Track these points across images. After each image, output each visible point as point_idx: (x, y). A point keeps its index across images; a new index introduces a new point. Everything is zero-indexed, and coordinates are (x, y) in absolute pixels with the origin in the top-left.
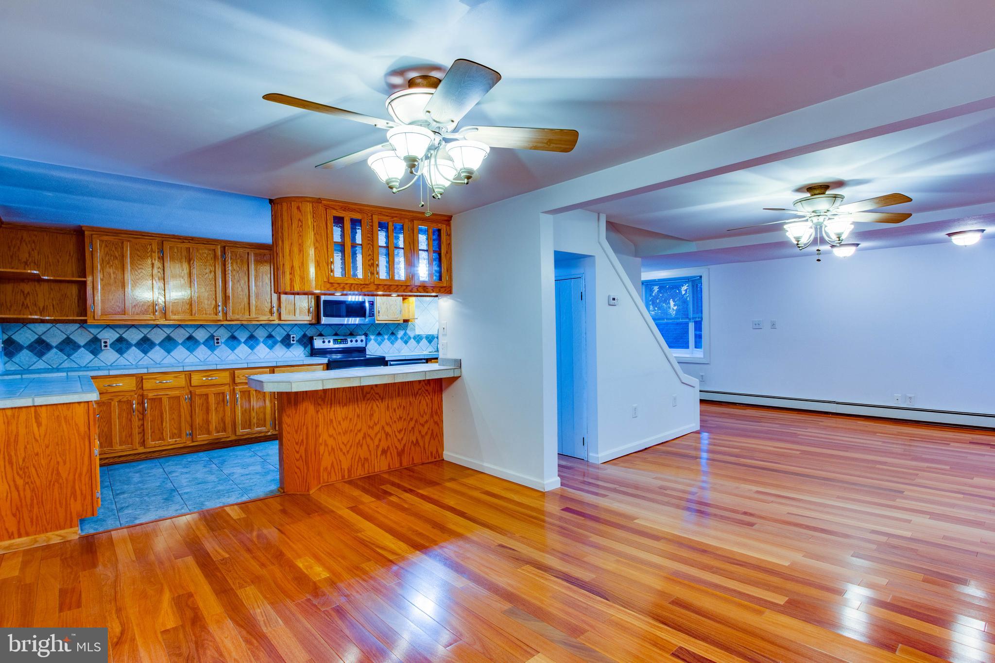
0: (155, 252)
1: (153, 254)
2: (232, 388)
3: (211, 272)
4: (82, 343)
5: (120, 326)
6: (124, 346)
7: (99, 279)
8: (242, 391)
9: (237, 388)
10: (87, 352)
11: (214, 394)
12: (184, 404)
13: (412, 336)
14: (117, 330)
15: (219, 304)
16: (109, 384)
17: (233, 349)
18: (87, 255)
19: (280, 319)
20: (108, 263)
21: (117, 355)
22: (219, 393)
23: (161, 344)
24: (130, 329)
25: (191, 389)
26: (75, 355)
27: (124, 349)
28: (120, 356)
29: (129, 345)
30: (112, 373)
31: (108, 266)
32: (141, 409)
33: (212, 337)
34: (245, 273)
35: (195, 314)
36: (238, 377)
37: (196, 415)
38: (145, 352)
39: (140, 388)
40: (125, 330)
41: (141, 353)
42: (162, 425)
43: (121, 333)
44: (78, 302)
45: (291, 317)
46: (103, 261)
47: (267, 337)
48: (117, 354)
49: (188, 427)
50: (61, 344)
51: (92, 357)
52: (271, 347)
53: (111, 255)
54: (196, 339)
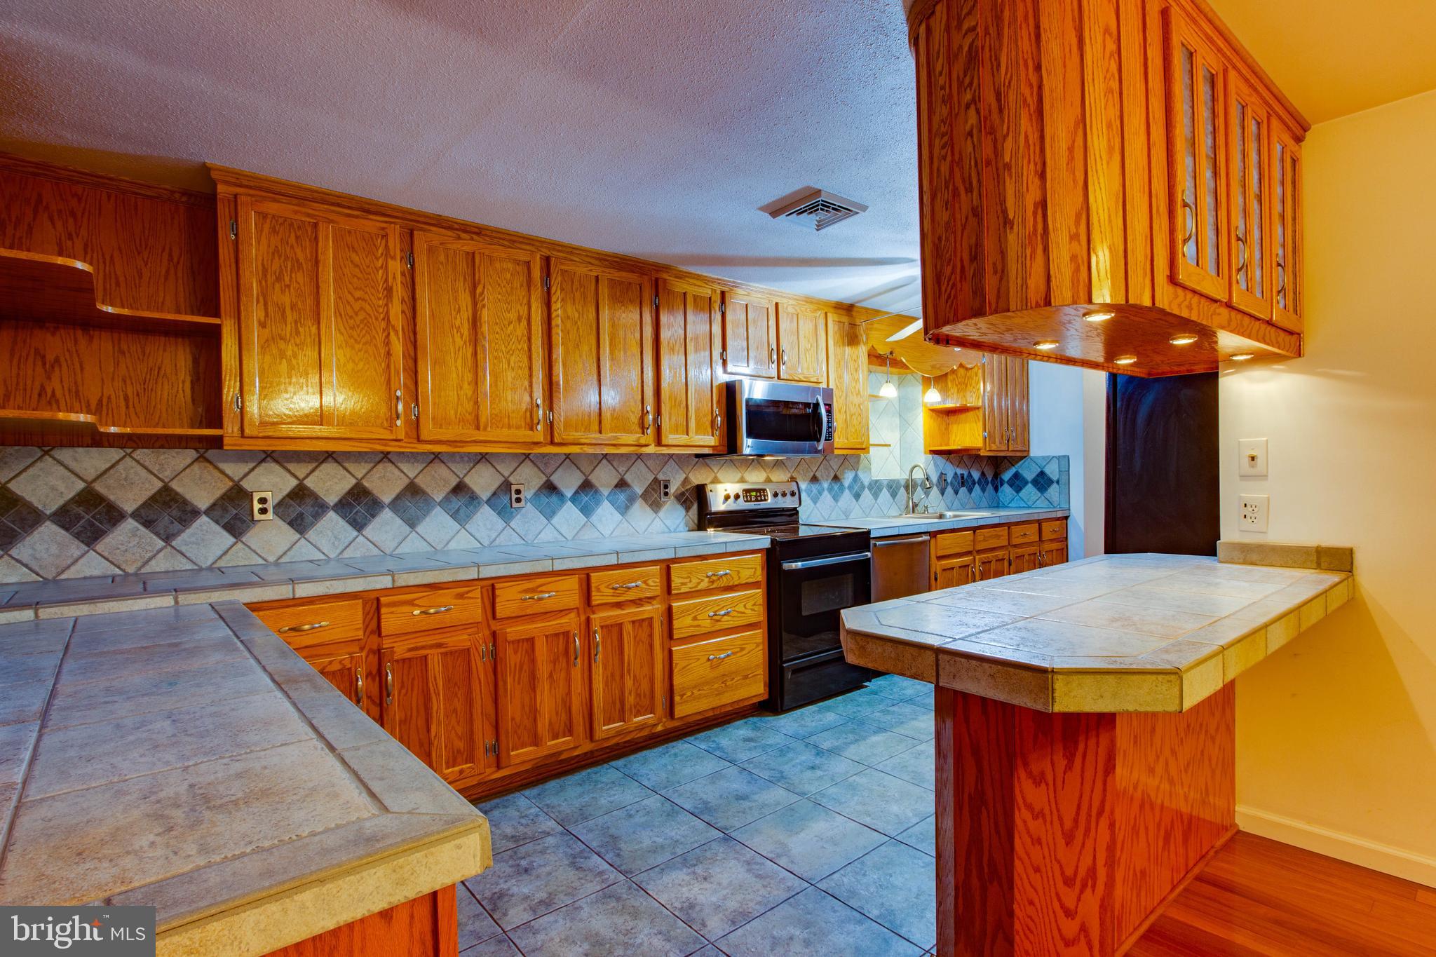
0: (393, 258)
1: (390, 262)
2: (583, 618)
3: (519, 319)
4: (203, 505)
5: (298, 457)
6: (307, 509)
7: (255, 323)
8: (607, 626)
9: (598, 617)
10: (217, 528)
11: (547, 636)
12: (480, 666)
13: (866, 483)
14: (291, 466)
15: (539, 402)
16: (293, 624)
17: (549, 515)
18: (224, 253)
19: (659, 443)
20: (279, 279)
21: (292, 535)
22: (557, 635)
23: (395, 505)
24: (324, 466)
25: (495, 626)
26: (185, 536)
27: (309, 519)
28: (298, 536)
29: (321, 508)
30: (303, 591)
31: (277, 286)
32: (375, 690)
33: (506, 486)
34: (591, 326)
35: (485, 429)
36: (598, 590)
37: (506, 696)
38: (358, 526)
39: (372, 632)
40: (311, 466)
41: (349, 528)
42: (429, 730)
43: (301, 476)
44: (193, 389)
45: (680, 438)
46: (265, 271)
47: (616, 486)
48: (292, 531)
49: (489, 731)
50: (145, 505)
51: (229, 539)
52: (624, 510)
53: (287, 258)
54: (473, 492)
